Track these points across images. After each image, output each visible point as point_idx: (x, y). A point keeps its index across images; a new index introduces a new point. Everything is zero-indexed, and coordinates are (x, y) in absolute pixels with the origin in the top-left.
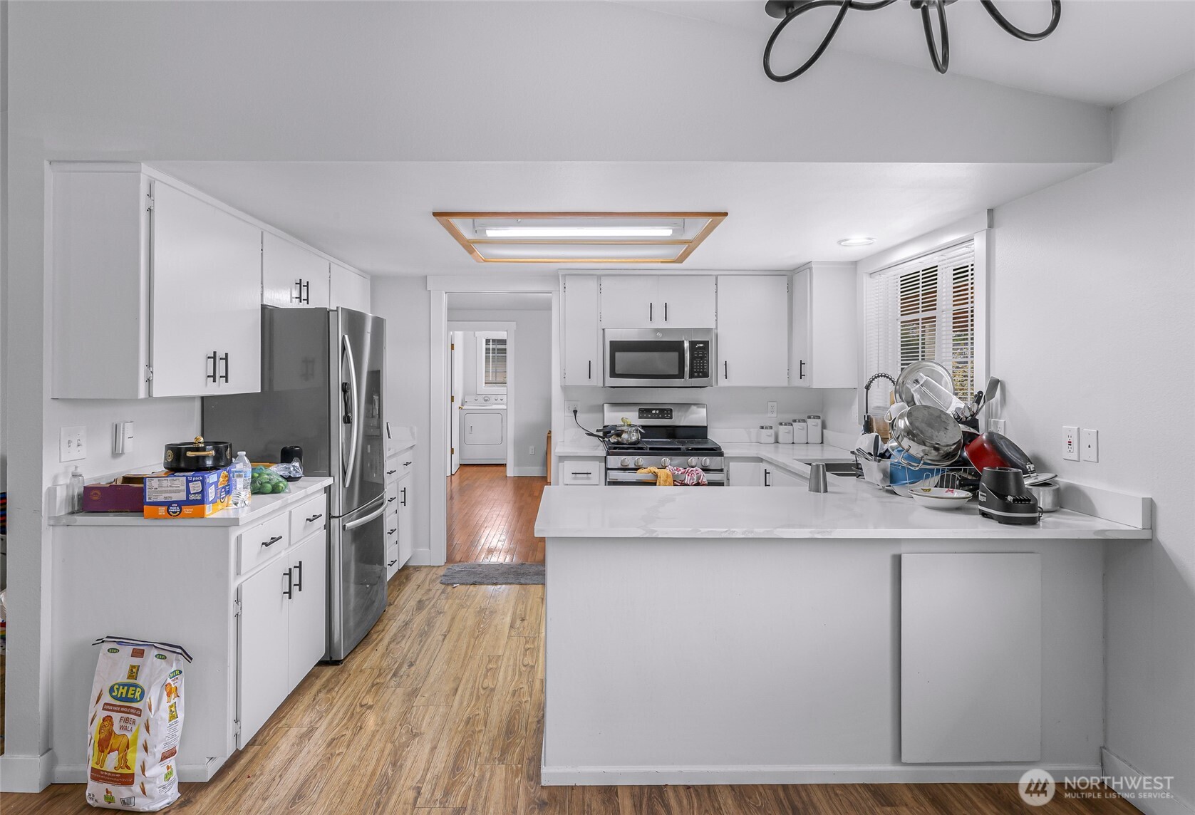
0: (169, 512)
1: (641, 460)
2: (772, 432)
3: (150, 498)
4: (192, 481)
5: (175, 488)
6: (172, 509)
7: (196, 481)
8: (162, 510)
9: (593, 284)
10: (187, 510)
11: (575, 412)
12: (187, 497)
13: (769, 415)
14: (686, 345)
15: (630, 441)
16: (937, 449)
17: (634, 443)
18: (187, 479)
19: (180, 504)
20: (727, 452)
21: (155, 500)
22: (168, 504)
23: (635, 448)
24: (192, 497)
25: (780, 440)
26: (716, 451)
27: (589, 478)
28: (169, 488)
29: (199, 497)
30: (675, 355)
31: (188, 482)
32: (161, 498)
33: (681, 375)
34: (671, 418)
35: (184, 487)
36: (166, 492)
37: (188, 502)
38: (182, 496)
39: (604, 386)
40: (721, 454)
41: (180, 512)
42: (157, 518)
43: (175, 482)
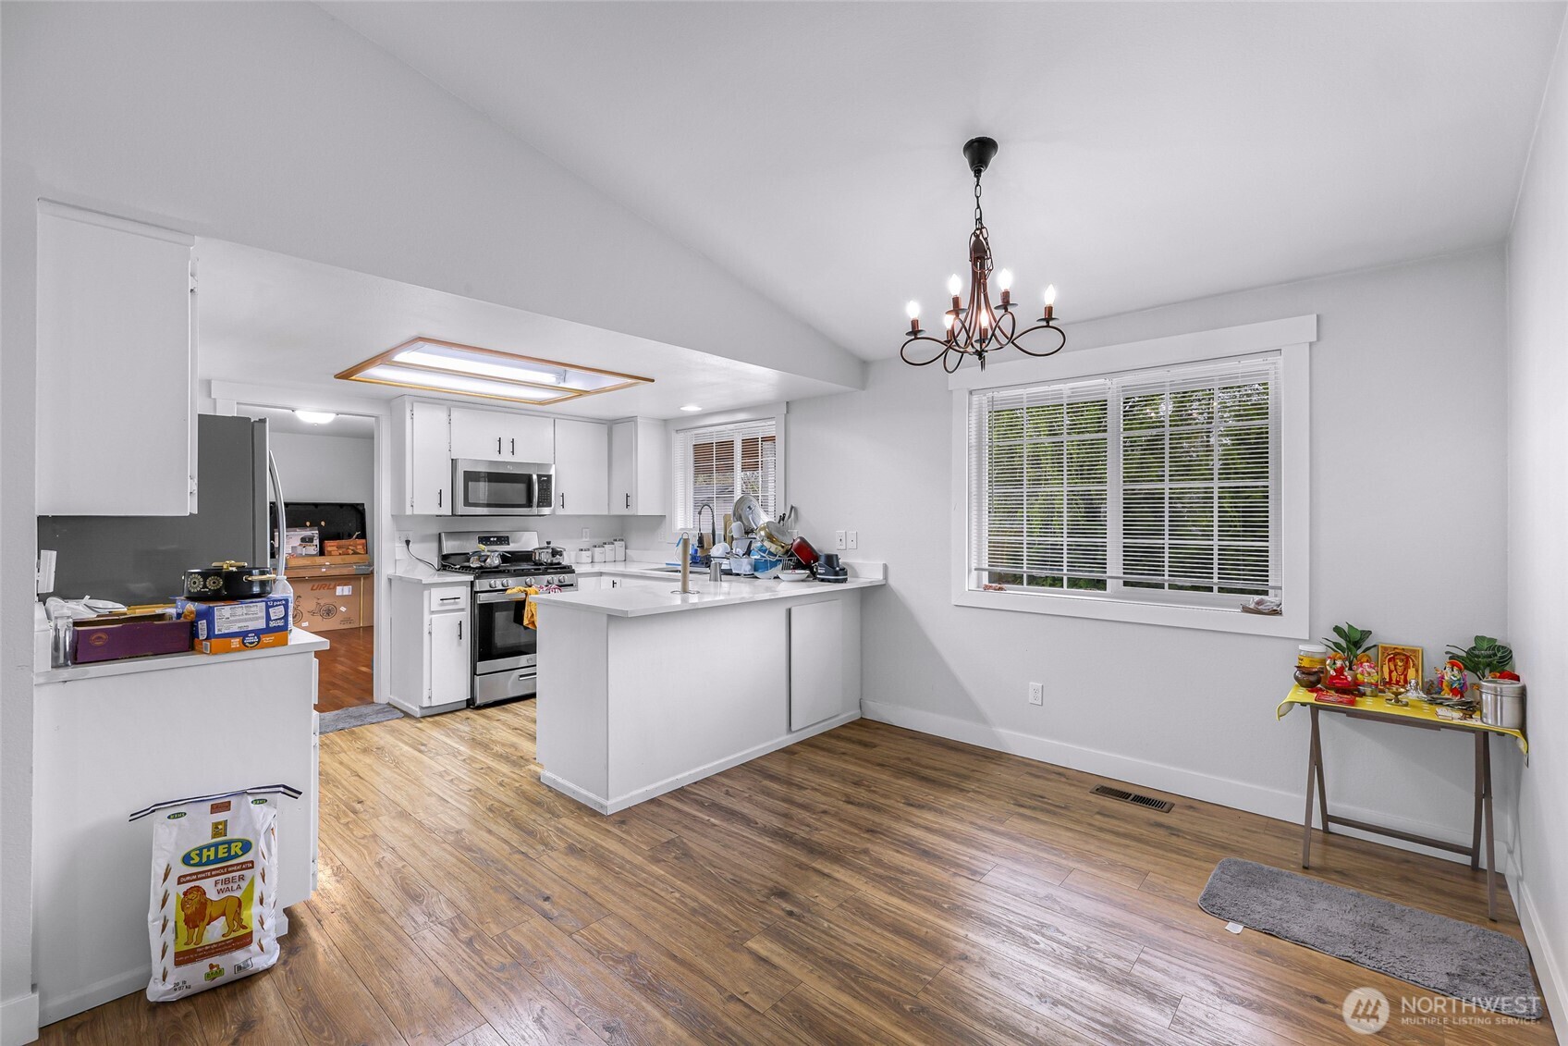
0: (244, 644)
1: (511, 581)
2: (589, 553)
3: (219, 630)
4: (273, 606)
5: (251, 616)
6: (248, 640)
7: (277, 606)
8: (236, 642)
9: (441, 415)
10: (266, 639)
11: (408, 542)
12: (267, 624)
13: (584, 539)
14: (535, 477)
15: (493, 565)
16: (783, 547)
17: (497, 567)
18: (267, 604)
19: (258, 633)
20: (578, 569)
21: (226, 632)
22: (243, 635)
23: (495, 572)
24: (272, 624)
25: (596, 560)
26: (568, 570)
27: (457, 603)
28: (245, 617)
29: (281, 623)
30: (522, 487)
31: (268, 607)
32: (235, 629)
33: (529, 504)
34: (509, 544)
35: (264, 614)
36: (240, 621)
37: (268, 630)
38: (261, 624)
39: (453, 515)
40: (573, 572)
41: (258, 642)
42: (229, 650)
43: (252, 609)
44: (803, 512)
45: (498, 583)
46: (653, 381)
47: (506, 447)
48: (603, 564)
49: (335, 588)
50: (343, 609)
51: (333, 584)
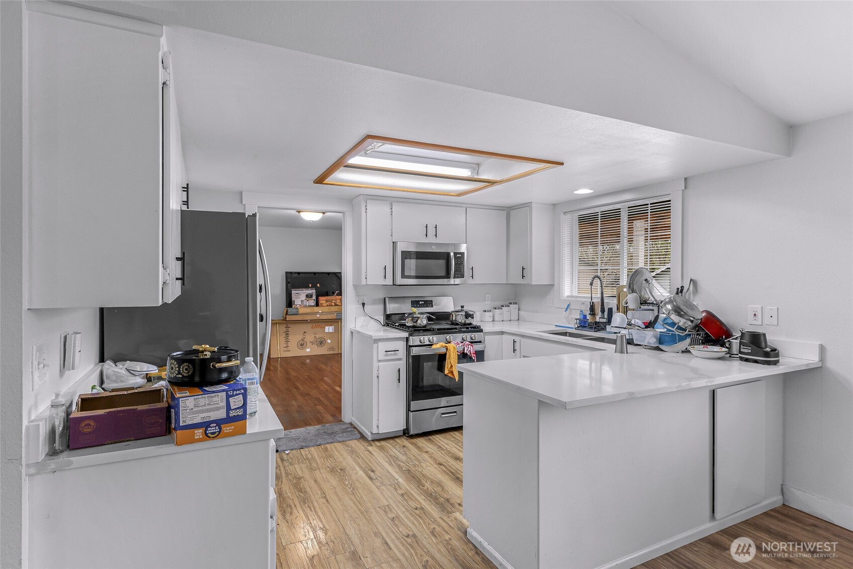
0: (206, 434)
1: (435, 338)
2: (490, 314)
3: (184, 421)
4: (233, 396)
5: (213, 406)
6: (210, 430)
7: (237, 395)
8: (199, 433)
9: (386, 209)
10: (227, 428)
11: (363, 304)
12: (228, 413)
13: (487, 303)
14: (452, 254)
15: (423, 325)
16: (692, 321)
17: (425, 326)
18: (227, 394)
19: (219, 423)
20: (486, 328)
21: (190, 423)
22: (205, 425)
23: (425, 330)
24: (232, 414)
25: (496, 319)
26: (478, 329)
27: (396, 354)
28: (208, 407)
29: (240, 412)
30: (442, 262)
31: (228, 397)
32: (198, 420)
33: (448, 276)
34: (432, 306)
35: (224, 404)
36: (202, 412)
37: (229, 420)
38: (222, 414)
39: (394, 285)
40: (481, 331)
41: (219, 432)
42: (192, 441)
43: (215, 399)
44: (702, 284)
45: (426, 339)
46: (562, 164)
47: (431, 231)
48: (502, 322)
49: (324, 328)
50: (329, 341)
51: (323, 324)
